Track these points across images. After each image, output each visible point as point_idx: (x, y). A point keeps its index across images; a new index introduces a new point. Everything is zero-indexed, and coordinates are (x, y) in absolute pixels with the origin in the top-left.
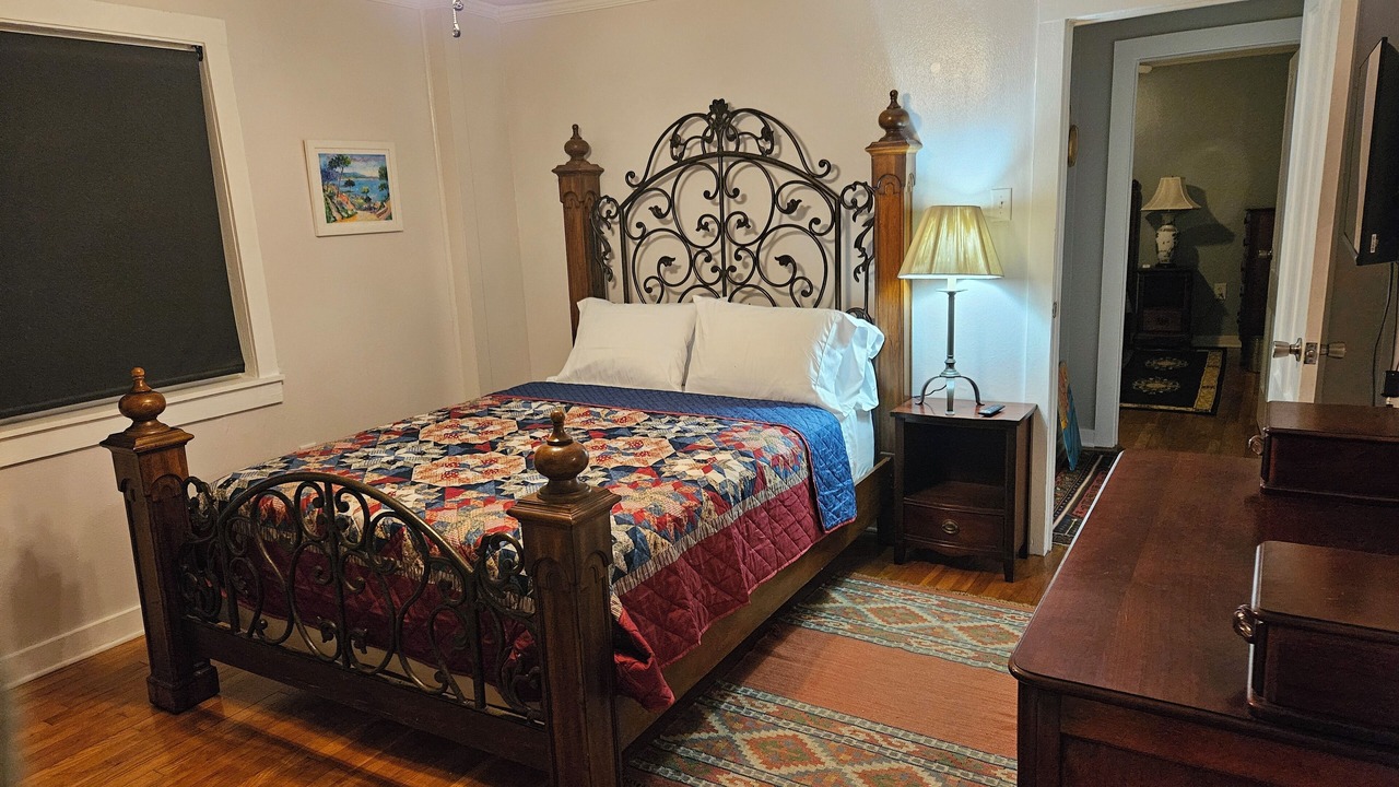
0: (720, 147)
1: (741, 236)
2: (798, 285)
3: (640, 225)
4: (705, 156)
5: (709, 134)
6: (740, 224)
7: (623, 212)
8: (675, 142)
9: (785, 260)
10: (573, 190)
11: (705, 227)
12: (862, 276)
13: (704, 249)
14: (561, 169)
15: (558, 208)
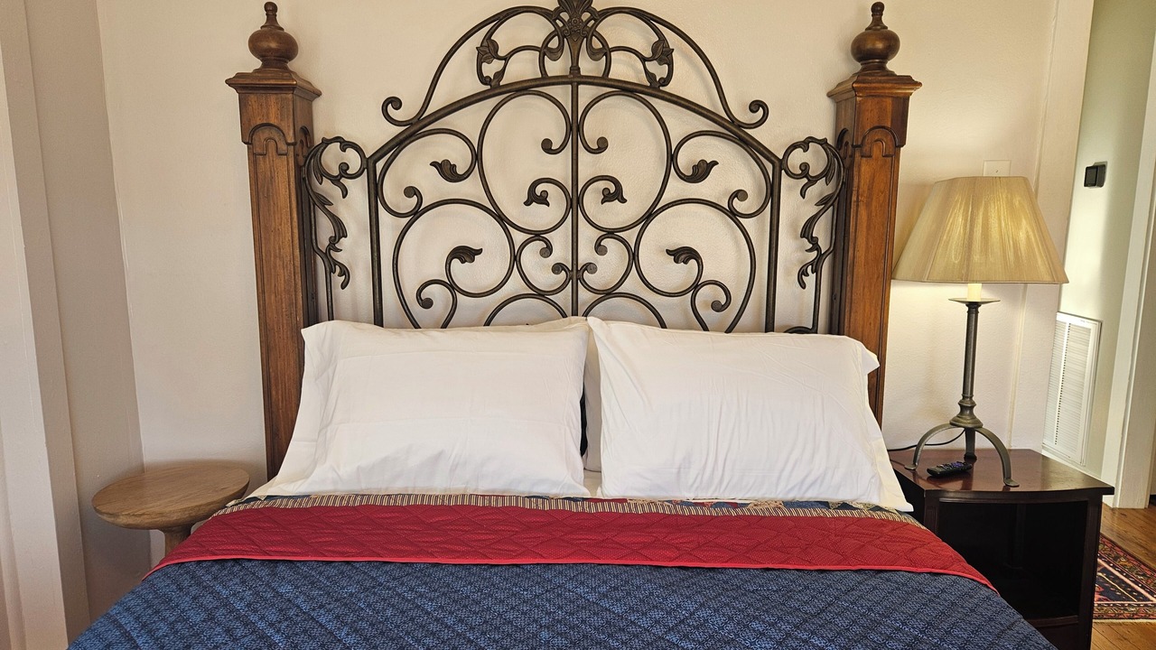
0: (575, 68)
1: (615, 215)
2: (706, 294)
3: (411, 191)
4: (545, 80)
5: (554, 44)
6: (608, 197)
7: (374, 169)
8: (488, 51)
9: (684, 254)
10: (273, 121)
11: (543, 200)
12: (810, 280)
13: (537, 235)
14: (241, 81)
15: (240, 152)
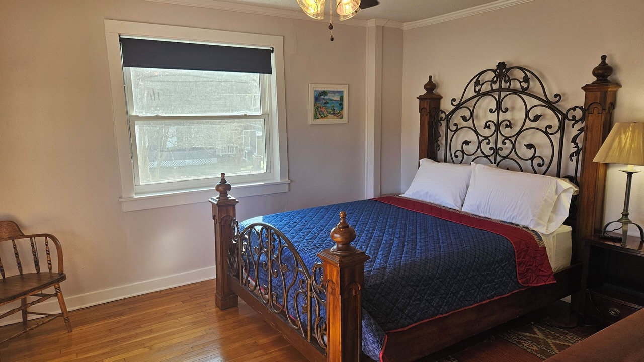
0: (500, 86)
1: (506, 132)
2: (536, 162)
3: (456, 124)
4: (492, 90)
5: (495, 79)
6: (507, 126)
7: (448, 119)
8: (477, 84)
9: (530, 146)
10: (425, 107)
11: (488, 127)
12: (574, 159)
13: (486, 138)
14: (421, 97)
15: (418, 115)
